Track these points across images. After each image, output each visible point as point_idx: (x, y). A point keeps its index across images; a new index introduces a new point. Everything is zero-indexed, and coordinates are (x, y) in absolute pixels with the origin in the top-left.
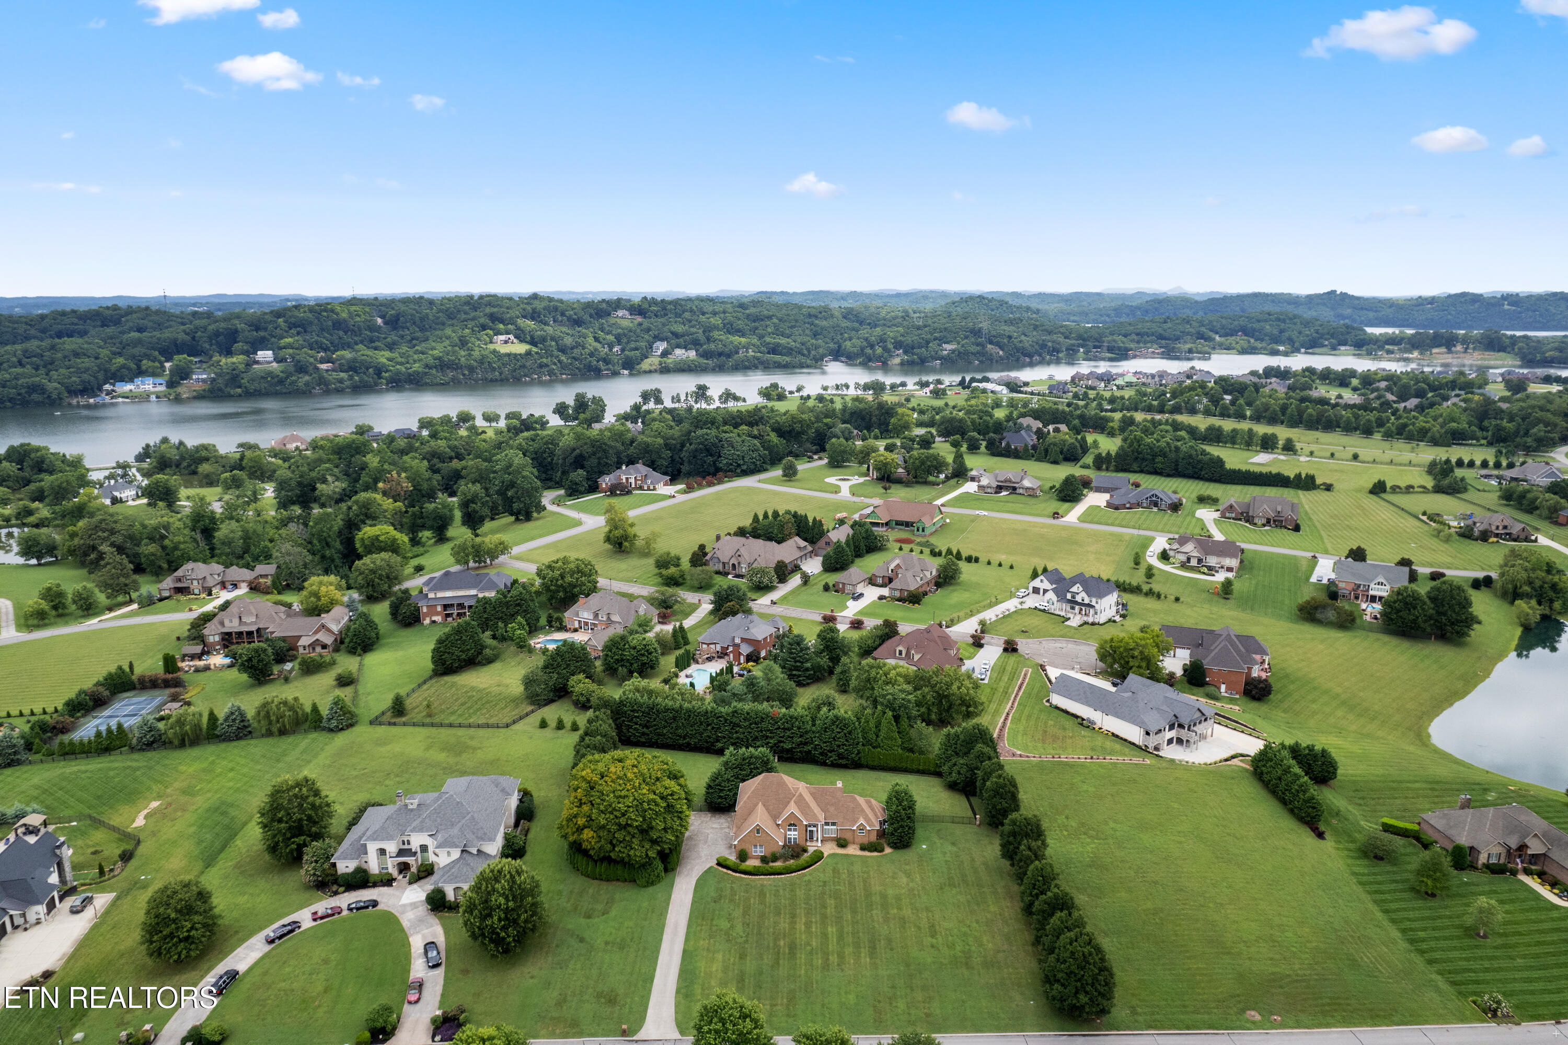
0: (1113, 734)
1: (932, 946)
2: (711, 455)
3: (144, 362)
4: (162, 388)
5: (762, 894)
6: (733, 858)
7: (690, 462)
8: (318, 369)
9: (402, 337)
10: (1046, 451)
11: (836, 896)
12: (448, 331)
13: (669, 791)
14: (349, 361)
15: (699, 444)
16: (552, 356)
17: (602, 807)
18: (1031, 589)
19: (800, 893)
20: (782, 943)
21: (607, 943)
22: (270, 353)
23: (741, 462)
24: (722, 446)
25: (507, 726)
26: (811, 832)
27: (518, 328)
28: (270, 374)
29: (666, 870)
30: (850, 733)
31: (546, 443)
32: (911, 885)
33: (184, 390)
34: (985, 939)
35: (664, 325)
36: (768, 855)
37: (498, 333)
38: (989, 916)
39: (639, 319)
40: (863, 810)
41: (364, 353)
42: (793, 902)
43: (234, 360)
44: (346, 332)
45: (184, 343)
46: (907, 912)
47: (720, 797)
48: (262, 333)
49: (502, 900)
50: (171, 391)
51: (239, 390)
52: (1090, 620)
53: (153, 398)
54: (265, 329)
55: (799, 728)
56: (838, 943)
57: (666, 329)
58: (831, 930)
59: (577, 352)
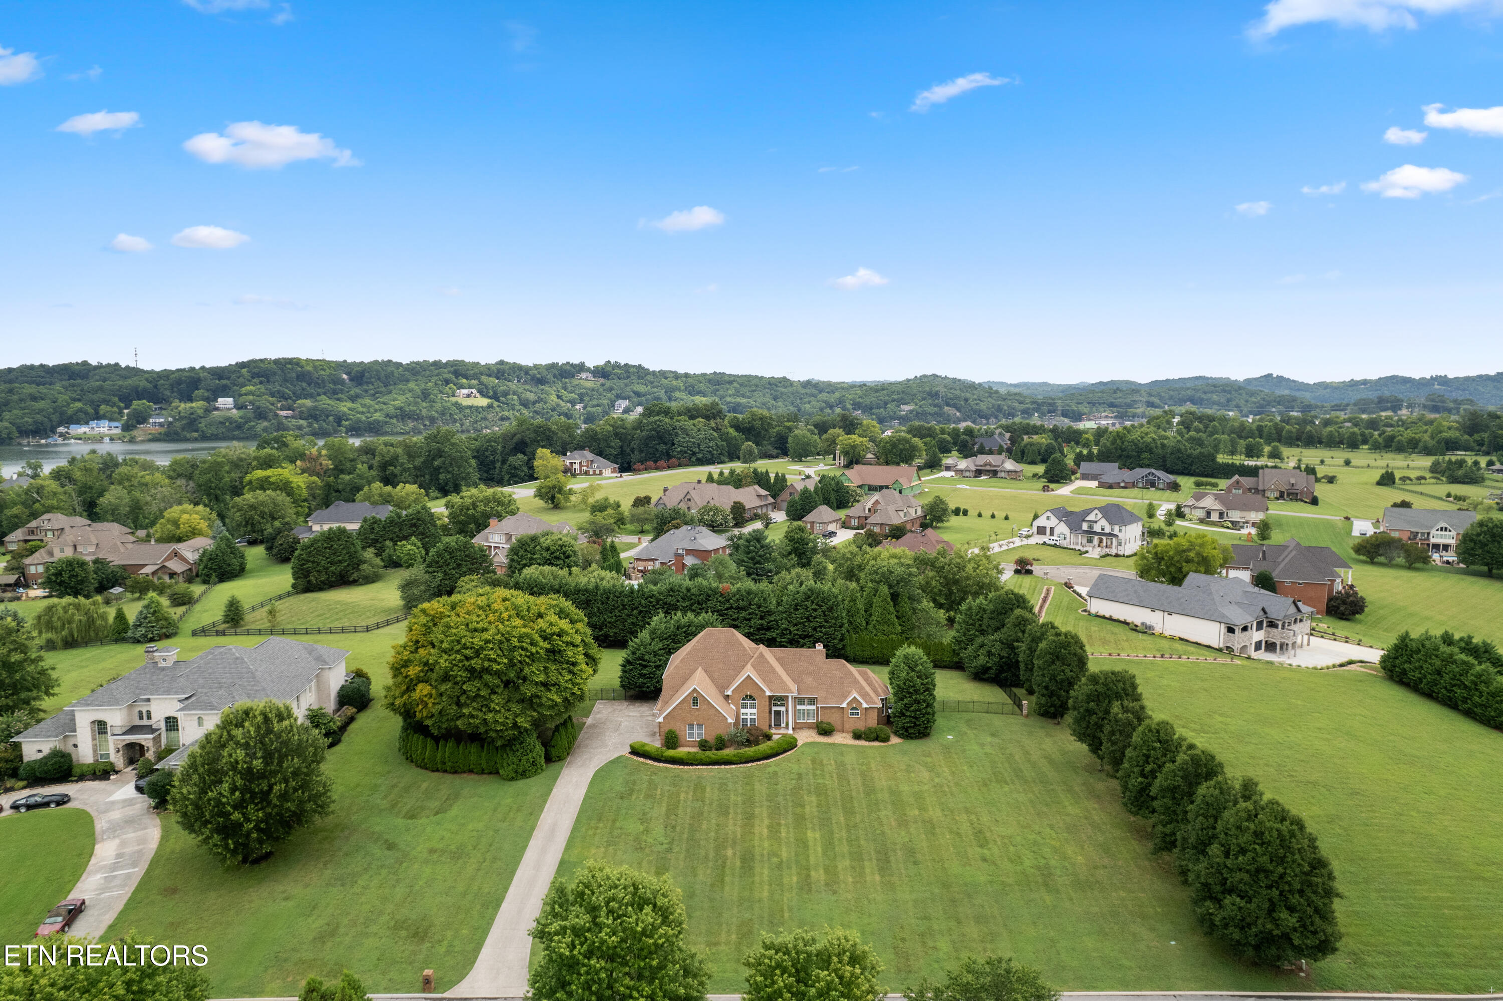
0: (1181, 639)
1: (985, 860)
2: (665, 444)
3: (103, 407)
4: (117, 431)
5: (699, 787)
6: (655, 744)
7: (641, 451)
8: (277, 415)
9: (366, 391)
10: (1023, 452)
11: (820, 791)
12: (412, 385)
13: (556, 629)
14: (309, 409)
15: (651, 430)
16: (513, 409)
17: (445, 645)
18: (1035, 529)
19: (761, 789)
20: (730, 852)
21: (432, 851)
22: (230, 400)
23: (697, 450)
24: (677, 434)
25: (368, 629)
26: (778, 713)
27: (481, 383)
28: (229, 419)
29: (549, 759)
30: (831, 609)
31: (489, 441)
32: (937, 780)
33: (139, 433)
34: (1070, 850)
35: (626, 385)
36: (712, 740)
37: (461, 387)
38: (1068, 819)
39: (602, 380)
40: (856, 681)
41: (325, 402)
42: (749, 801)
43: (194, 405)
44: (309, 384)
45: (145, 390)
46: (935, 814)
47: (644, 675)
48: (224, 382)
49: (240, 754)
50: (126, 434)
51: (195, 434)
52: (1114, 551)
53: (107, 439)
54: (228, 378)
55: (759, 606)
56: (825, 853)
57: (628, 389)
58: (813, 836)
59: (538, 406)
